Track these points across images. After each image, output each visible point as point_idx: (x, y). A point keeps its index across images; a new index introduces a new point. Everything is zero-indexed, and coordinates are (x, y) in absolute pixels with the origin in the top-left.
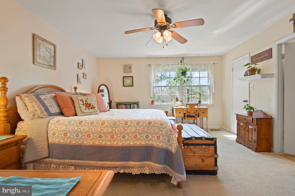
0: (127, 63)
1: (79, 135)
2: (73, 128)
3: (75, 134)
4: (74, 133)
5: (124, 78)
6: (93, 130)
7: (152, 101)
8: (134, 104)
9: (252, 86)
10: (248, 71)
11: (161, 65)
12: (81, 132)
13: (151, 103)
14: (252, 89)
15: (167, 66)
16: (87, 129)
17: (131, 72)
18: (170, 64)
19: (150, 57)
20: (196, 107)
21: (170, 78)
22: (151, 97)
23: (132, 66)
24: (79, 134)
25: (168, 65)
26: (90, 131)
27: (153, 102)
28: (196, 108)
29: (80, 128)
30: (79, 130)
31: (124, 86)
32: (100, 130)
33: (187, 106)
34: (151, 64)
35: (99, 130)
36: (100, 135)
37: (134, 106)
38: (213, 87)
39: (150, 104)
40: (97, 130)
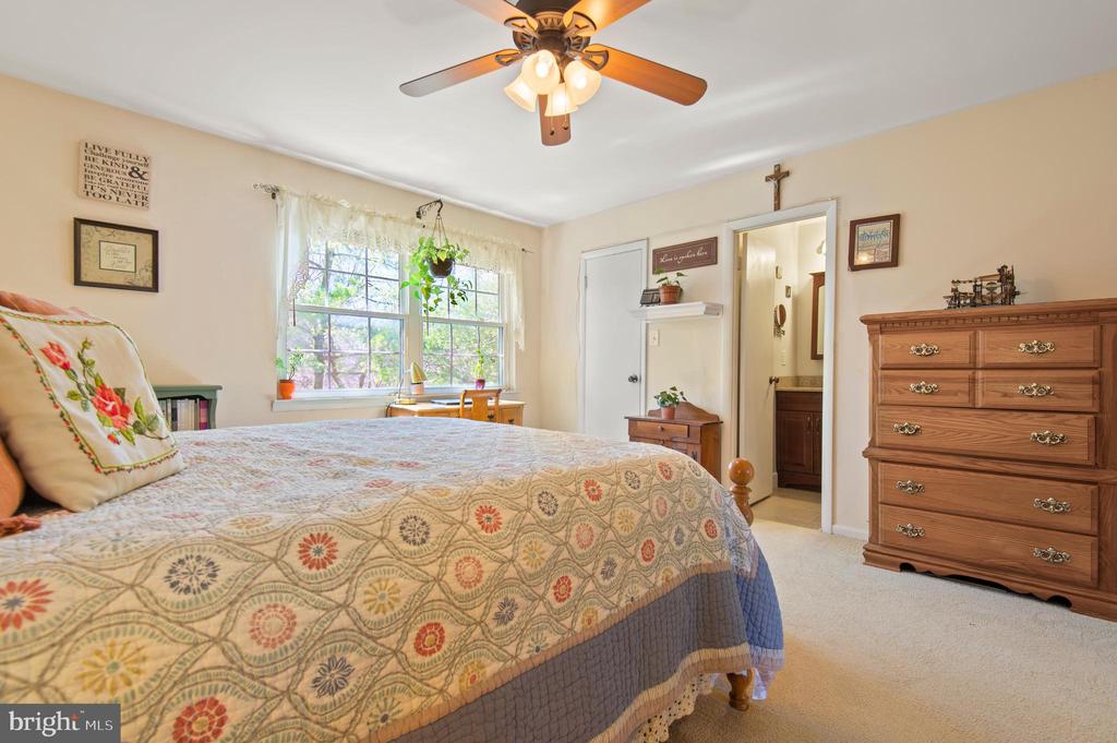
0: (116, 136)
1: (346, 669)
2: (274, 623)
3: (312, 672)
4: (302, 662)
5: (84, 228)
6: (450, 578)
7: (283, 381)
8: (172, 399)
9: (653, 333)
10: (661, 291)
11: (336, 205)
12: (364, 633)
13: (273, 390)
14: (656, 342)
15: (362, 219)
16: (408, 586)
17: (144, 201)
18: (378, 212)
19: (278, 149)
20: (491, 403)
21: (367, 276)
22: (278, 362)
23: (153, 164)
24: (351, 658)
25: (368, 214)
26: (436, 593)
27: (285, 388)
28: (490, 408)
29: (338, 595)
30: (343, 620)
31: (78, 281)
32: (496, 565)
33: (466, 401)
34: (284, 187)
35: (489, 567)
36: (501, 600)
37: (174, 411)
38: (517, 331)
39: (269, 397)
40: (480, 573)
